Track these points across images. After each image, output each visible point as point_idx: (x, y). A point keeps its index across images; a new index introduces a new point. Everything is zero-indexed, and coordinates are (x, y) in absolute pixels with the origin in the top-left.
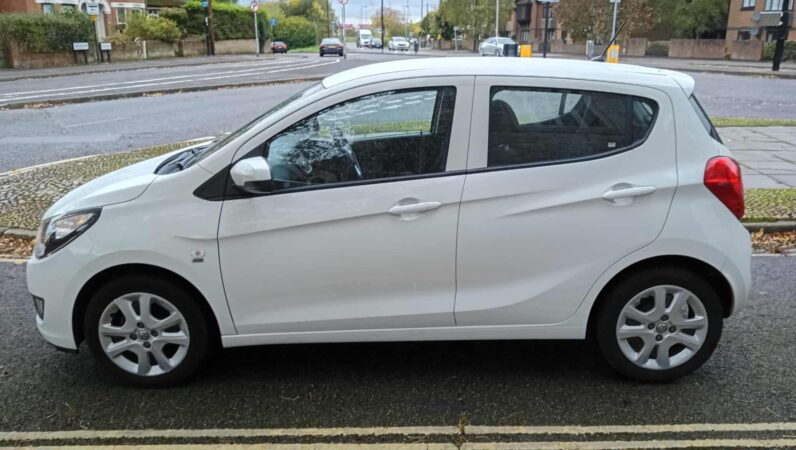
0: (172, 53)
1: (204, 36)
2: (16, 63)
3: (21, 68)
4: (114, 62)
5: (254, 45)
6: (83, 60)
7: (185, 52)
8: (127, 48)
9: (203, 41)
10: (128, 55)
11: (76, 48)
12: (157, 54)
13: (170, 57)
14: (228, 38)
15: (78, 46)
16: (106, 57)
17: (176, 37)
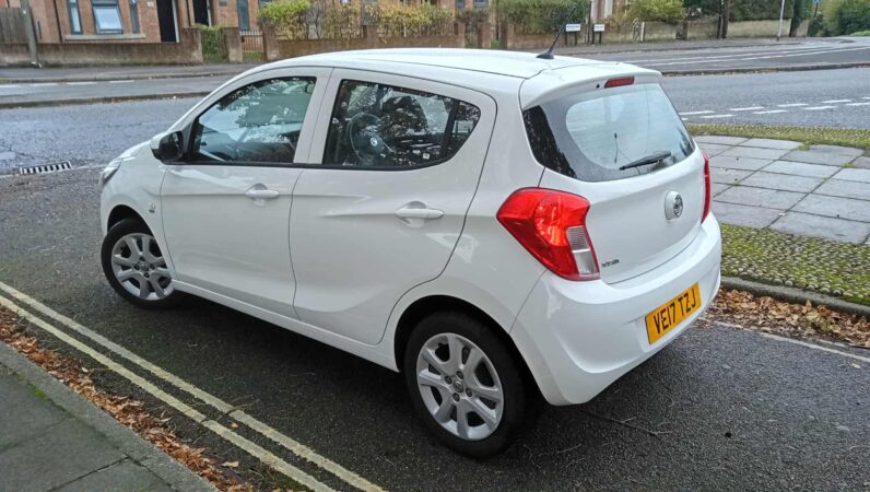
0: (674, 36)
1: (716, 17)
2: (509, 44)
3: (513, 49)
4: (606, 44)
5: (783, 26)
6: (573, 42)
7: (689, 35)
8: (622, 30)
9: (714, 23)
10: (621, 37)
11: (567, 30)
12: (656, 36)
13: (670, 40)
14: (747, 19)
15: (571, 28)
16: (597, 38)
17: (680, 18)
